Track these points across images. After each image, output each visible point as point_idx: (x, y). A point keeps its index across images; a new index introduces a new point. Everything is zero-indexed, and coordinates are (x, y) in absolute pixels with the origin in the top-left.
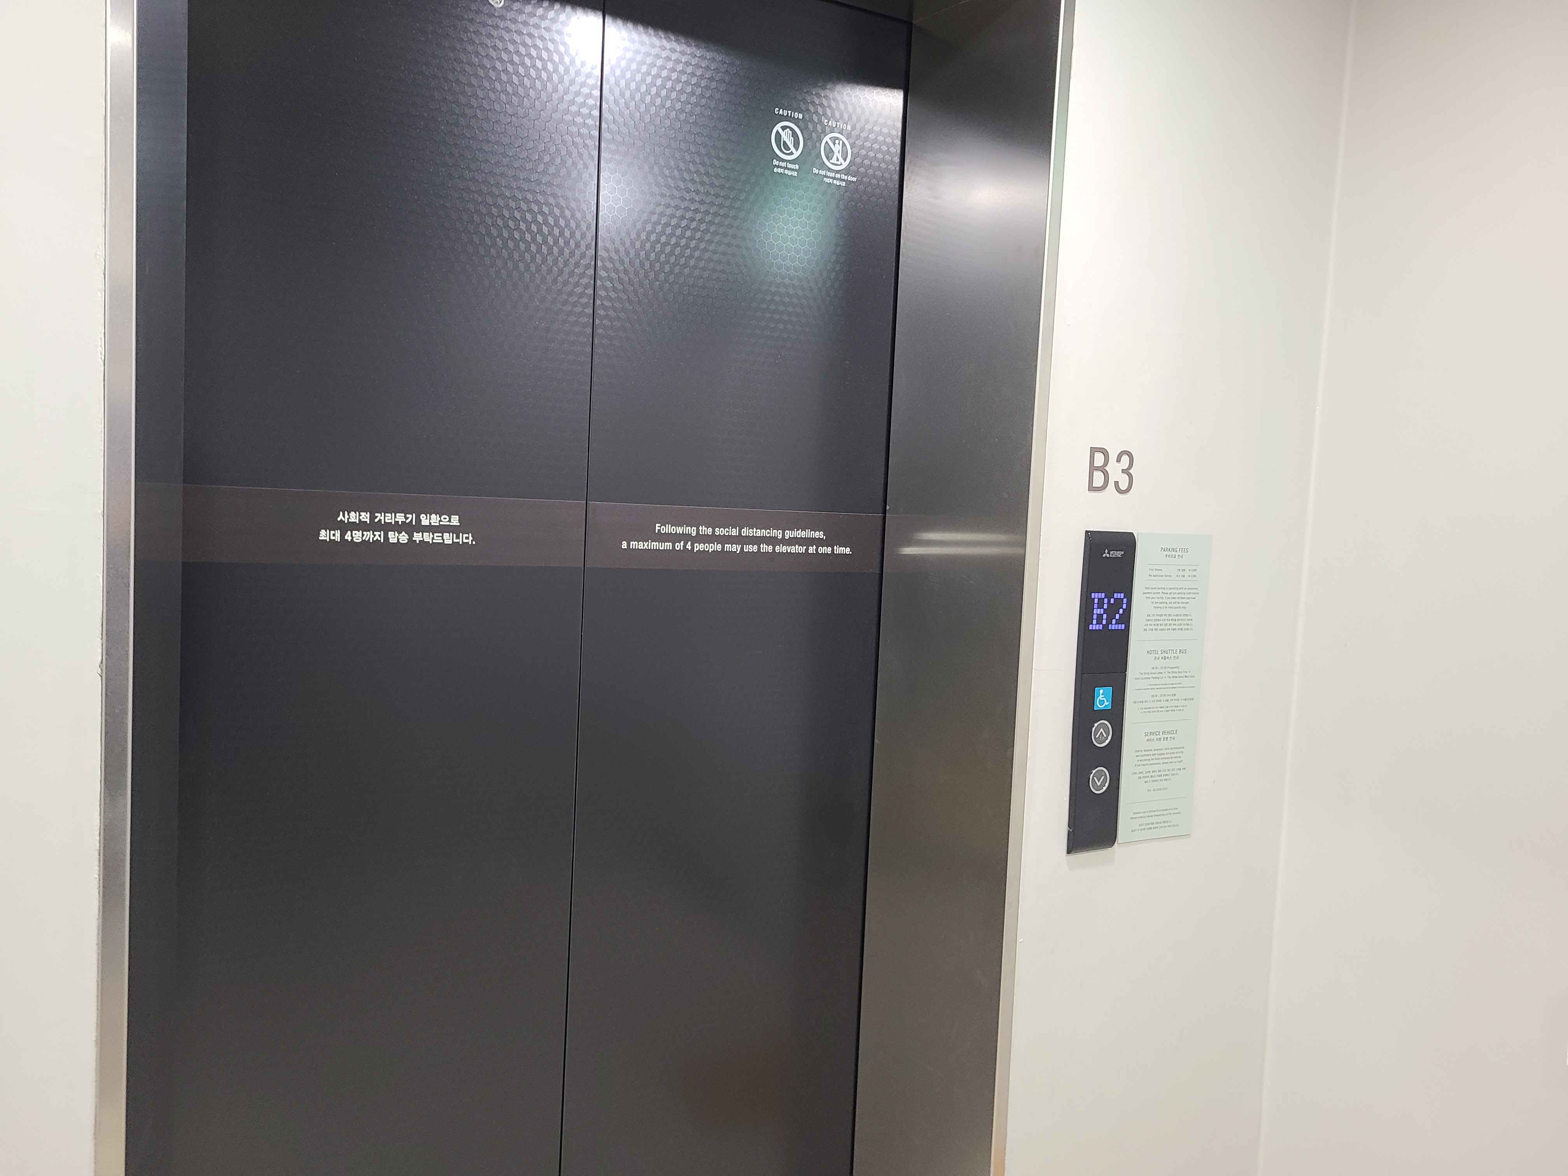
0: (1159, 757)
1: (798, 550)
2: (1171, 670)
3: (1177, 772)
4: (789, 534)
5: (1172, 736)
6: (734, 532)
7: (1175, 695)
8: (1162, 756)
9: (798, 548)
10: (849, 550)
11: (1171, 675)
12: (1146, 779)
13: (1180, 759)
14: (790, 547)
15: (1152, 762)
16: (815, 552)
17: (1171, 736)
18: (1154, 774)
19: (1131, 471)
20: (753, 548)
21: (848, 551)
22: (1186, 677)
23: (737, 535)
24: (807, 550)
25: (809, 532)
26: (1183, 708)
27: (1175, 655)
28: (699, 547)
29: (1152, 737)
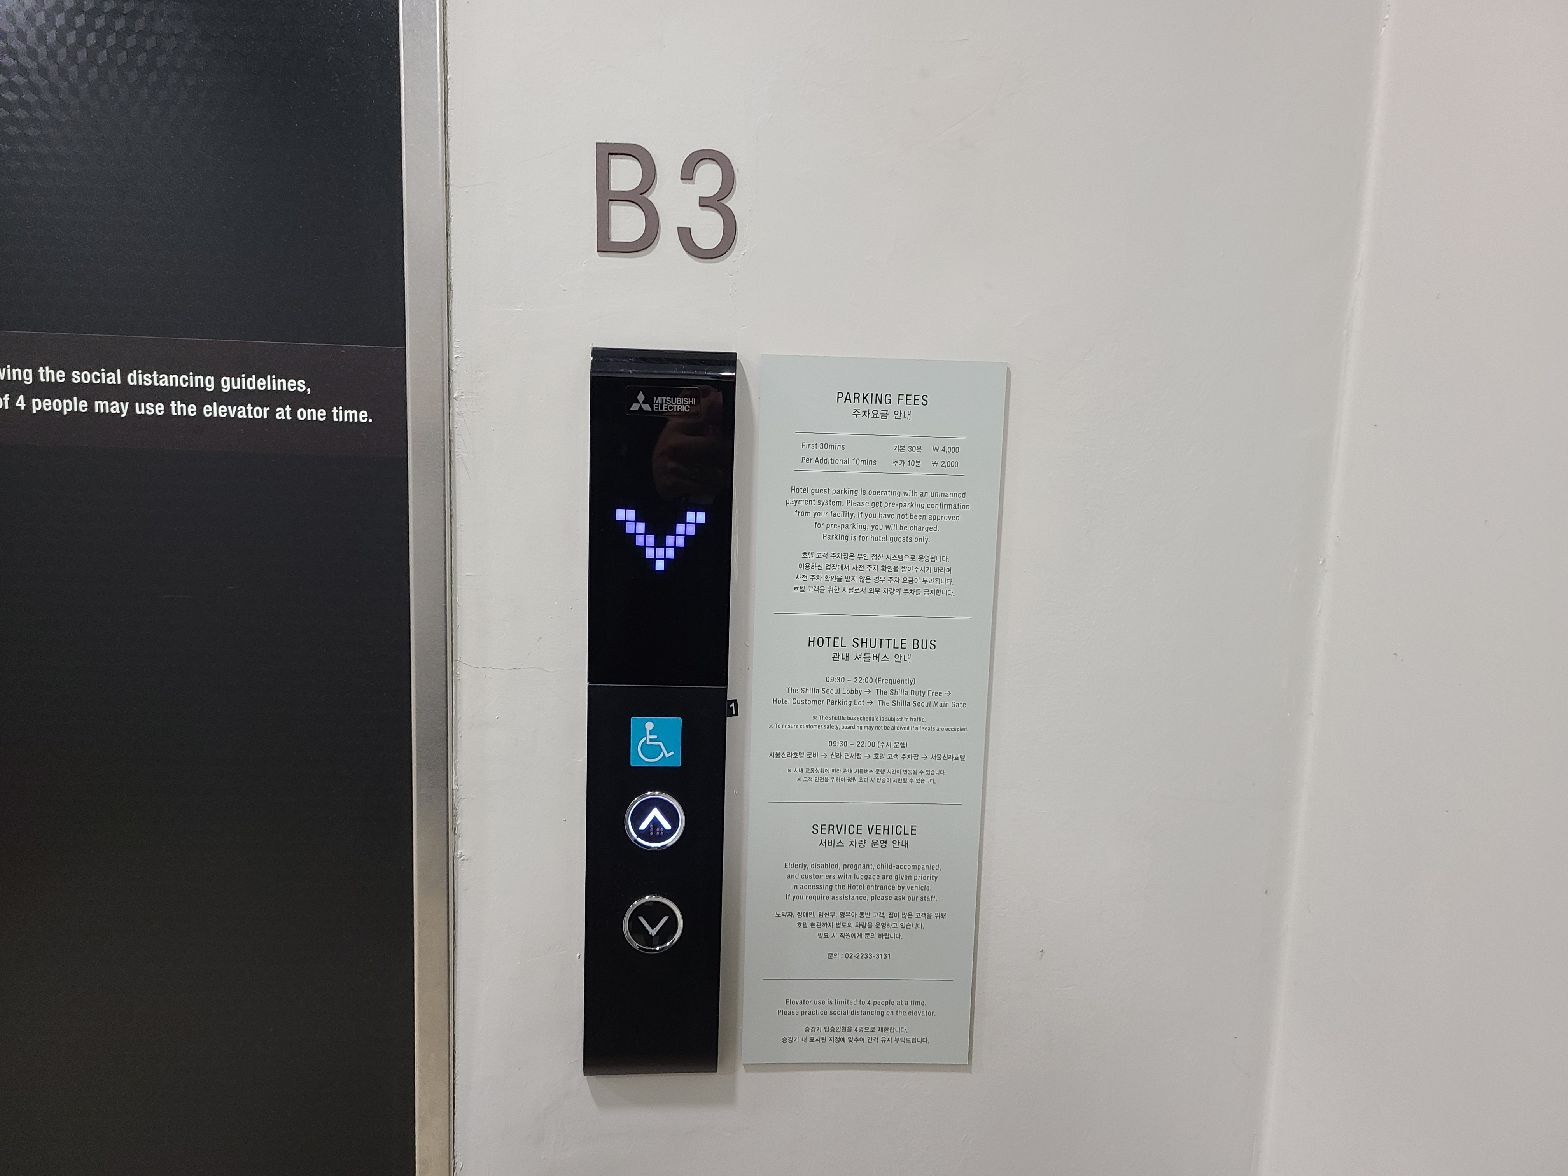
0: (860, 883)
1: (252, 414)
2: (887, 687)
3: (918, 921)
4: (228, 384)
5: (902, 838)
6: (113, 378)
7: (903, 745)
8: (870, 882)
9: (252, 411)
10: (366, 415)
11: (889, 698)
12: (823, 930)
13: (928, 894)
14: (235, 408)
15: (836, 892)
16: (289, 418)
17: (895, 837)
18: (846, 920)
19: (730, 203)
20: (154, 408)
21: (363, 416)
22: (936, 704)
23: (119, 382)
24: (272, 413)
25: (274, 381)
26: (931, 777)
27: (899, 651)
28: (39, 405)
29: (836, 837)
